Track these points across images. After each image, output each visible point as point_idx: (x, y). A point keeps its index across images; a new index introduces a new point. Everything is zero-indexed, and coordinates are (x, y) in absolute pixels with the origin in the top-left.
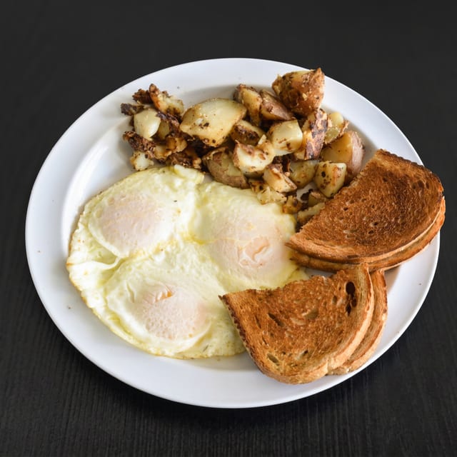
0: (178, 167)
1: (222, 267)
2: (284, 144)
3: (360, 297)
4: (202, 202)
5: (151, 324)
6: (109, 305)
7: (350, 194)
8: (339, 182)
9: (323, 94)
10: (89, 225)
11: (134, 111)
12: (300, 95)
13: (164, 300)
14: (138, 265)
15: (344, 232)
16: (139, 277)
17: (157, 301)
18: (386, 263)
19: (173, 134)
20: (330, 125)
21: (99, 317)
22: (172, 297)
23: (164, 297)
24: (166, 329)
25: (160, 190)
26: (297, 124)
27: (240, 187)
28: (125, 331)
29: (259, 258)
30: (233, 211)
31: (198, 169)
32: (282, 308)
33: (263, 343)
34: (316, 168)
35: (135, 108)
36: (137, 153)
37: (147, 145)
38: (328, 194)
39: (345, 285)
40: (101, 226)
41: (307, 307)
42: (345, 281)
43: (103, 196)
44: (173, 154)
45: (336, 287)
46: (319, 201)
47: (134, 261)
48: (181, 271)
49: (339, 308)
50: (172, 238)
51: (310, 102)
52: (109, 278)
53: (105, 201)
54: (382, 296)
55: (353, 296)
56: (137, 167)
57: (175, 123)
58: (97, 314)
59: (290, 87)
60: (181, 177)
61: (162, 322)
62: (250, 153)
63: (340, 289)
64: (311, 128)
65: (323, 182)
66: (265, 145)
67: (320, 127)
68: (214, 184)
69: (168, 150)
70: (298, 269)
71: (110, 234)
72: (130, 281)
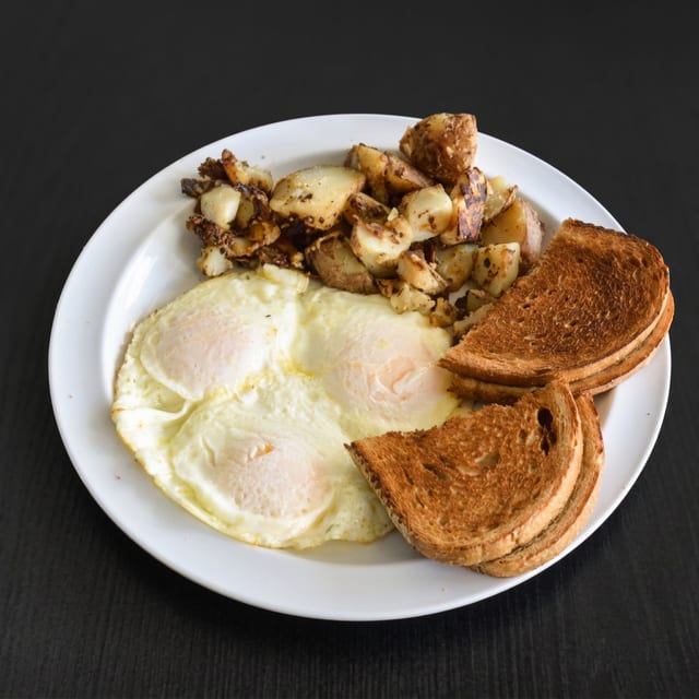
0: (269, 268)
1: (346, 407)
2: (425, 218)
3: (560, 427)
4: (308, 318)
5: (242, 496)
6: (178, 472)
7: (529, 286)
8: (511, 270)
9: (475, 148)
10: (142, 357)
11: (199, 190)
12: (442, 149)
13: (260, 459)
14: (216, 410)
15: (527, 338)
16: (222, 428)
17: (250, 459)
18: (593, 382)
19: (260, 218)
20: (490, 191)
21: (164, 489)
22: (273, 452)
23: (260, 453)
24: (268, 502)
25: (244, 302)
26: (442, 189)
27: (364, 291)
28: (204, 509)
29: (400, 388)
30: (356, 325)
31: (299, 269)
32: (443, 454)
33: (419, 506)
34: (475, 256)
35: (201, 184)
36: (208, 250)
37: (223, 235)
38: (497, 291)
39: (536, 414)
40: (160, 356)
41: (480, 449)
42: (534, 407)
43: (159, 316)
44: (260, 248)
45: (523, 416)
46: (484, 301)
47: (212, 404)
48: (283, 415)
49: (531, 446)
50: (266, 368)
51: (457, 159)
52: (174, 434)
53: (164, 321)
54: (593, 429)
55: (549, 429)
56: (209, 272)
57: (263, 198)
58: (160, 485)
59: (428, 141)
60: (274, 282)
61: (259, 491)
62: (376, 233)
63: (529, 419)
64: (463, 194)
65: (487, 274)
66: (398, 223)
67: (477, 193)
68: (325, 290)
69: (253, 243)
70: (460, 406)
71: (174, 369)
72: (207, 435)
